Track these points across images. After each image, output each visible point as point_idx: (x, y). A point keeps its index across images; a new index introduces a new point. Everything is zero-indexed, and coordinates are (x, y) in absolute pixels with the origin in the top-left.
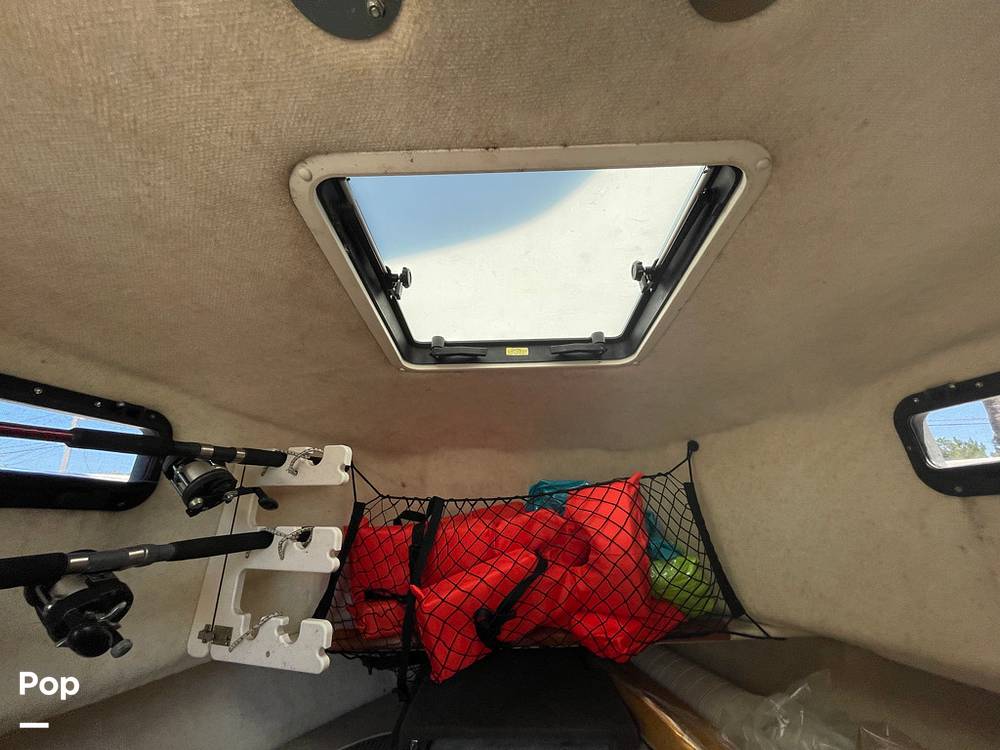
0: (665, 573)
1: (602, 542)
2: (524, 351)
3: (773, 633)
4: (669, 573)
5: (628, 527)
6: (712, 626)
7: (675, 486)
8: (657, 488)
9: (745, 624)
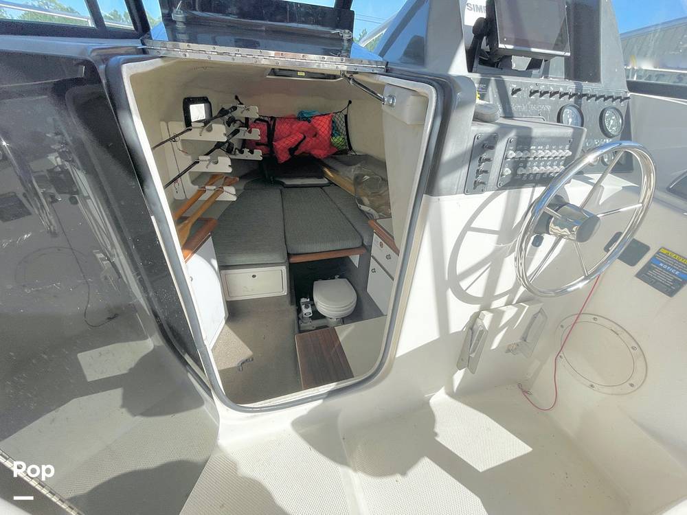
1: (320, 132)
2: (303, 74)
3: (358, 154)
4: (336, 140)
5: (327, 128)
6: (344, 152)
7: (342, 116)
8: (337, 116)
9: (352, 152)
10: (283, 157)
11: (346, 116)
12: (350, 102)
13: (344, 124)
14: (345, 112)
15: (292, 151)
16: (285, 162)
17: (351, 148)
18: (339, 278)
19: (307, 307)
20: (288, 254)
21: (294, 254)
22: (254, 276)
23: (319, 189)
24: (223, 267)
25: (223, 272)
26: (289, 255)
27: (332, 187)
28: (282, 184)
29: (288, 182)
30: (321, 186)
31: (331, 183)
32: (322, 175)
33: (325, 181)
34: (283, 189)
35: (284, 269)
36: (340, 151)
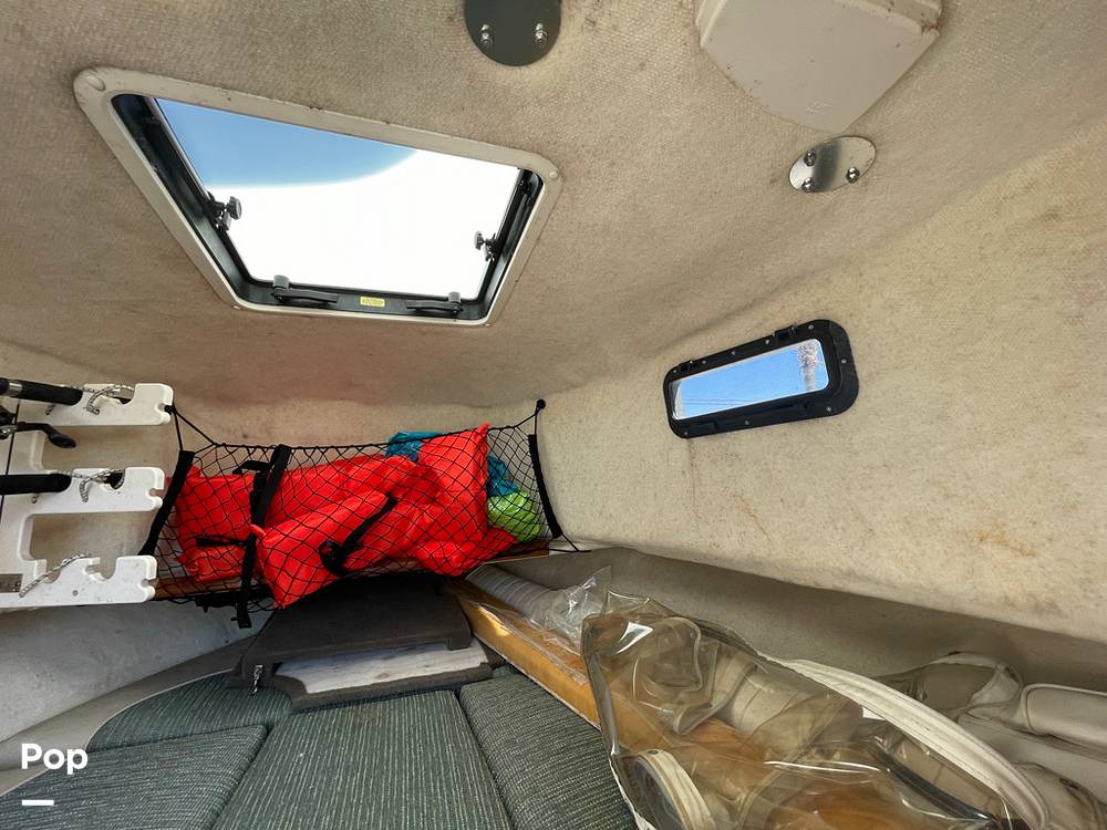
0: (499, 506)
2: (381, 303)
4: (503, 506)
6: (537, 545)
7: (520, 438)
8: (504, 438)
9: (562, 542)
11: (533, 440)
12: (541, 404)
13: (529, 460)
14: (527, 429)
17: (557, 530)
28: (292, 693)
29: (320, 682)
32: (464, 633)
33: (473, 659)
36: (522, 544)
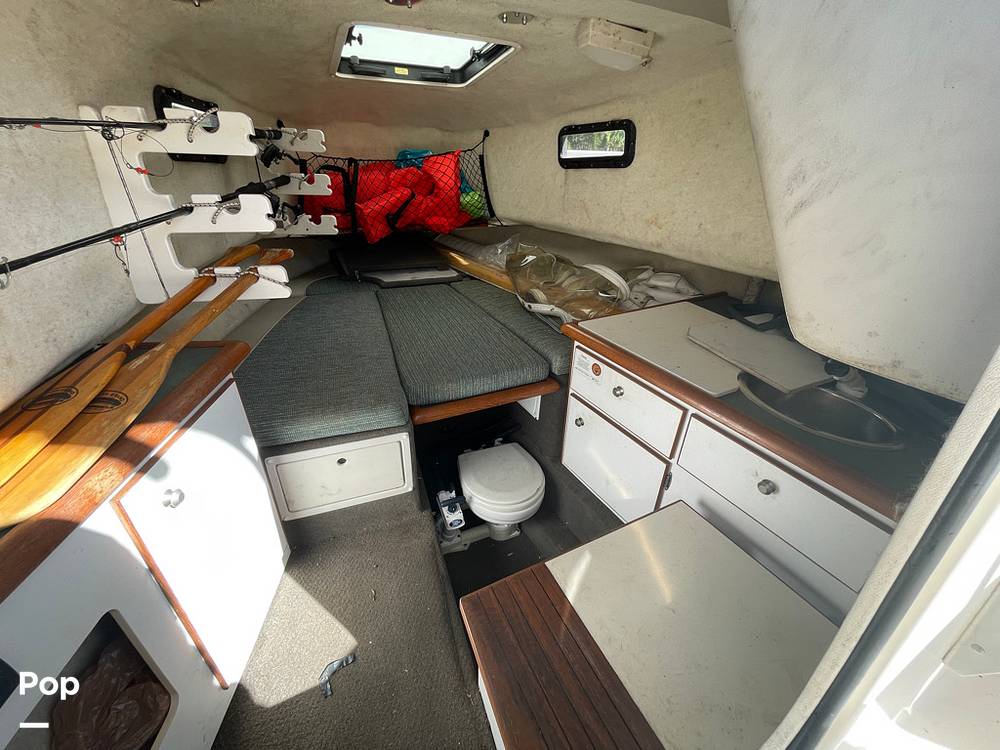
0: (466, 199)
1: (442, 184)
2: (405, 72)
3: (504, 224)
4: (468, 199)
5: (453, 177)
6: (482, 221)
7: (475, 157)
8: (467, 157)
9: (495, 221)
10: (378, 232)
11: (481, 158)
12: (487, 134)
13: (480, 172)
14: (479, 150)
15: (392, 217)
16: (382, 240)
17: (492, 213)
18: (503, 442)
19: (452, 510)
20: (409, 405)
21: (422, 406)
22: (341, 461)
23: (445, 286)
24: (271, 448)
25: (271, 460)
26: (413, 409)
27: (466, 281)
28: (377, 282)
29: (388, 279)
30: (448, 282)
31: (465, 276)
32: (446, 264)
33: (452, 274)
34: (380, 291)
35: (404, 438)
36: (475, 220)
